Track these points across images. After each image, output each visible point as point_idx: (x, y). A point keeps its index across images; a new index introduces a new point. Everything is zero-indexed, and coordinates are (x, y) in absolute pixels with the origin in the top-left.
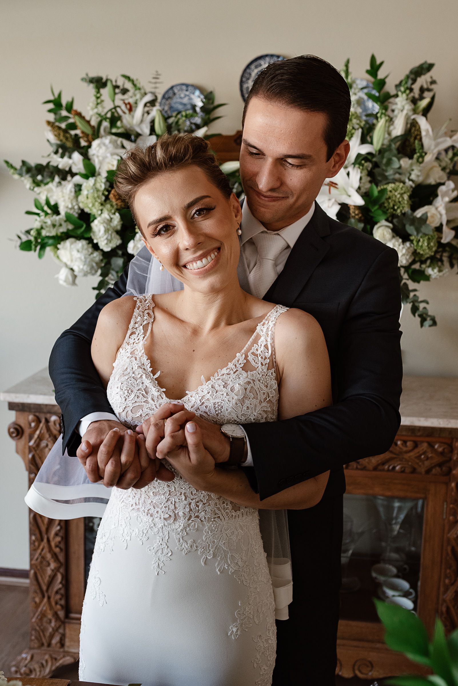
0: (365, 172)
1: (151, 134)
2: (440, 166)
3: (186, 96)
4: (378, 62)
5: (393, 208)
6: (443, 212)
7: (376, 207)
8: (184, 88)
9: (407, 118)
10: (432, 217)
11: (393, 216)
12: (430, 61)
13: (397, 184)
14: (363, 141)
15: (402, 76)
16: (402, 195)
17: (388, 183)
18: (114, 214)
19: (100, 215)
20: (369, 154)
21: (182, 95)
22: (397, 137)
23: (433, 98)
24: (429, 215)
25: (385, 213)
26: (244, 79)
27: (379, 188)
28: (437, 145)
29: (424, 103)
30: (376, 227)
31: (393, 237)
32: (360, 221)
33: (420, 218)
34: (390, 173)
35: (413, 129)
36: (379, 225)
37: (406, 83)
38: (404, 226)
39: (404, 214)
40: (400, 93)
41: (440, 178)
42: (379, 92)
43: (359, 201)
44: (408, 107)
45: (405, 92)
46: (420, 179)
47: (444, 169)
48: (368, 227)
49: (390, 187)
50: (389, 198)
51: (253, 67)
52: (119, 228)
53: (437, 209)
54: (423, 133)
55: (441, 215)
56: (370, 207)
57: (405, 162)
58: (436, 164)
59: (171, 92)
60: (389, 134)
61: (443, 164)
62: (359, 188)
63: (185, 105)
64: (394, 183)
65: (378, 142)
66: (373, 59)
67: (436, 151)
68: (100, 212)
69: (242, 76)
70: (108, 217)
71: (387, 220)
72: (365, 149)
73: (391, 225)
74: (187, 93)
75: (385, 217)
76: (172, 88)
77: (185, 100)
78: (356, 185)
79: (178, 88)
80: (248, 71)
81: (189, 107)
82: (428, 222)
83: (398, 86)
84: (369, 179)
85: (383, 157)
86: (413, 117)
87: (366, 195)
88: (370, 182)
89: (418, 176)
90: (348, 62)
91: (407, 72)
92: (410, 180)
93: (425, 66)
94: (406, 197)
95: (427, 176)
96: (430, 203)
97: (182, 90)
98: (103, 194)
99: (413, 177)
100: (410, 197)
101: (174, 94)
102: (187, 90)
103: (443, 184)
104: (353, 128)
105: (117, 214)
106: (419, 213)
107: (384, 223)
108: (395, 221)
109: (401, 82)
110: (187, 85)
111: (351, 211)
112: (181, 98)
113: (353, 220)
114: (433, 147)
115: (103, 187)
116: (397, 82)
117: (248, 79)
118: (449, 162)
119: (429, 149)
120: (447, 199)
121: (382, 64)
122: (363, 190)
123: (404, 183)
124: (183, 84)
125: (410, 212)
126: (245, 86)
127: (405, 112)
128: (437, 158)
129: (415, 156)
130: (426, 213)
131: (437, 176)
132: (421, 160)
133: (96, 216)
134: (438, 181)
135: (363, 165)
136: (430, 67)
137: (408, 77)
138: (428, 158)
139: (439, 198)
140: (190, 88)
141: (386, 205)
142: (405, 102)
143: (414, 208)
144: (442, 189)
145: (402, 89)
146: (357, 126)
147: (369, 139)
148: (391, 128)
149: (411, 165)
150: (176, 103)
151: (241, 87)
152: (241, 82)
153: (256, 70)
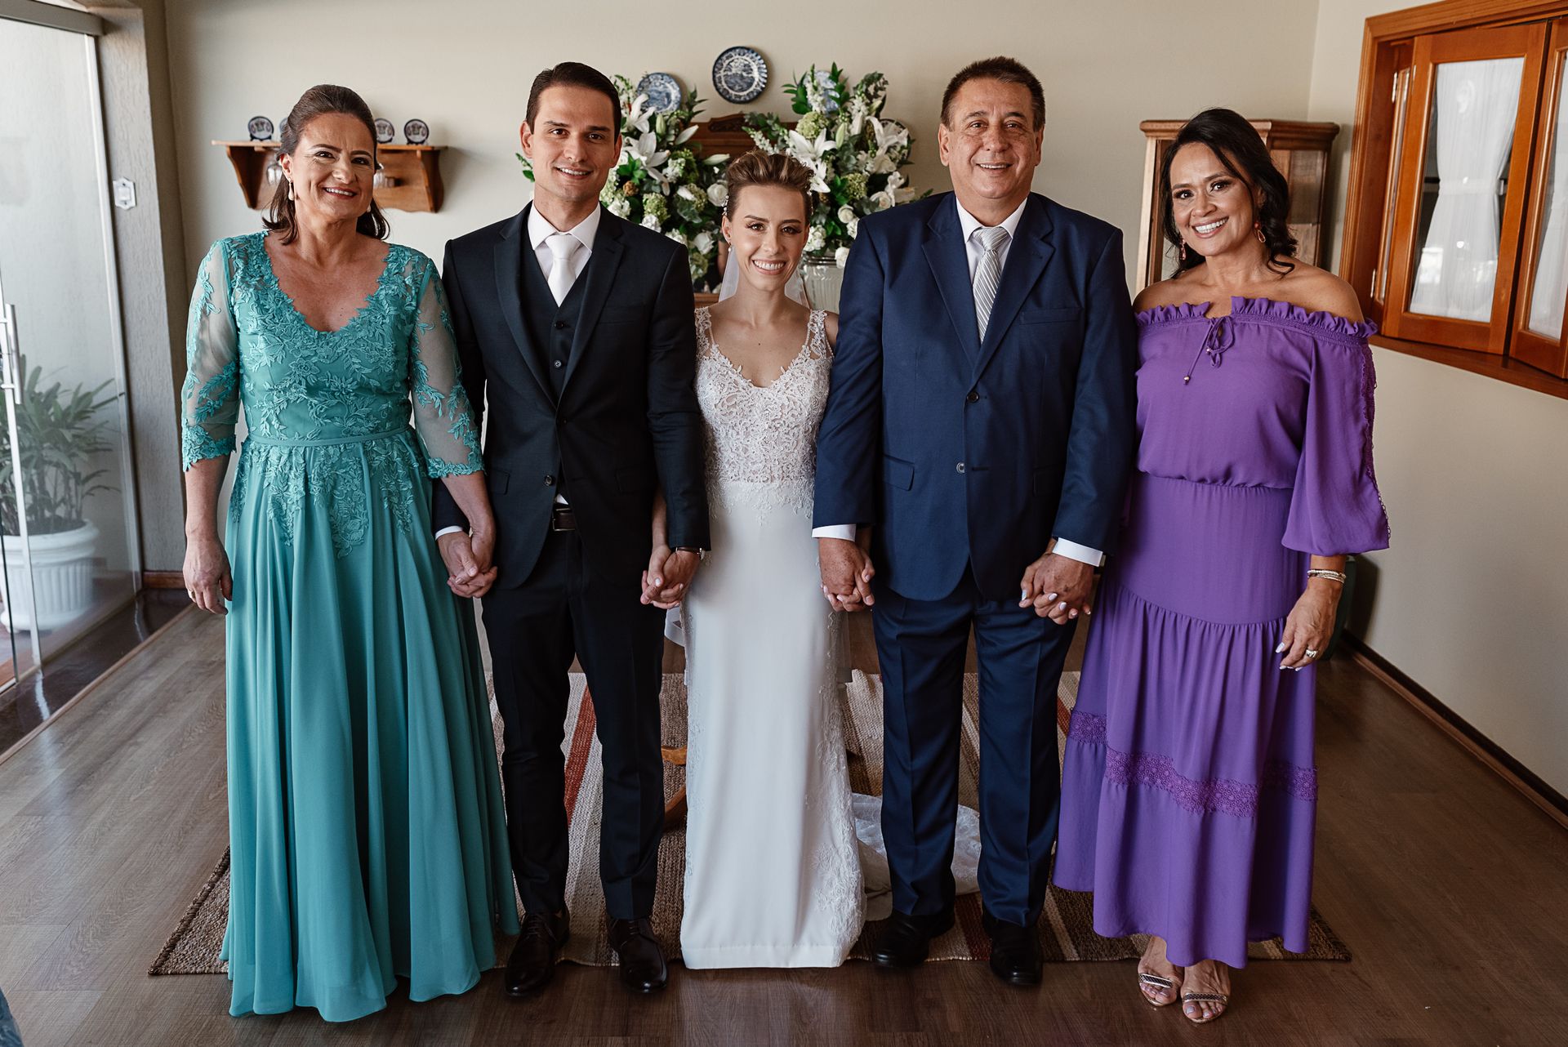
0: (830, 165)
1: (650, 131)
2: (891, 158)
3: (661, 84)
4: (839, 70)
5: (853, 194)
6: (893, 197)
7: (840, 194)
8: (660, 77)
9: (863, 117)
10: (884, 201)
11: (854, 200)
12: (879, 72)
13: (856, 174)
14: (828, 137)
15: (859, 81)
16: (859, 183)
17: (848, 174)
18: (624, 202)
19: (611, 203)
20: (833, 150)
21: (658, 84)
22: (854, 136)
23: (884, 100)
24: (881, 199)
25: (847, 198)
26: (716, 70)
27: (842, 178)
28: (887, 141)
29: (877, 103)
30: (840, 210)
31: (854, 217)
32: (827, 204)
33: (874, 202)
34: (850, 166)
35: (868, 127)
36: (842, 208)
37: (862, 87)
38: (862, 209)
39: (862, 199)
40: (856, 96)
41: (890, 168)
42: (840, 94)
43: (827, 190)
44: (864, 108)
45: (860, 95)
46: (874, 170)
47: (893, 160)
48: (834, 210)
49: (850, 176)
50: (850, 186)
51: (724, 58)
52: (628, 213)
53: (887, 194)
54: (876, 132)
55: (891, 199)
56: (835, 194)
57: (862, 156)
58: (887, 157)
59: (647, 80)
60: (849, 131)
61: (893, 156)
62: (826, 177)
63: (660, 93)
64: (853, 173)
65: (839, 141)
66: (834, 65)
67: (886, 147)
68: (611, 200)
69: (715, 67)
70: (619, 204)
71: (849, 204)
72: (829, 146)
73: (851, 208)
74: (663, 82)
75: (847, 201)
76: (648, 76)
77: (661, 89)
78: (824, 175)
79: (654, 77)
80: (720, 61)
81: (664, 94)
82: (880, 205)
83: (856, 88)
84: (833, 170)
85: (843, 155)
86: (867, 118)
87: (831, 184)
88: (835, 172)
89: (872, 168)
90: (813, 67)
91: (863, 78)
92: (866, 171)
93: (876, 76)
94: (863, 185)
95: (880, 167)
96: (882, 189)
97: (657, 79)
98: (615, 185)
99: (868, 168)
100: (867, 185)
101: (650, 83)
102: (662, 79)
103: (891, 173)
104: (820, 128)
105: (627, 202)
106: (873, 198)
107: (846, 206)
108: (855, 204)
109: (858, 86)
110: (662, 75)
111: (820, 197)
112: (656, 86)
113: (822, 205)
114: (884, 143)
115: (615, 179)
116: (855, 86)
117: (720, 69)
118: (898, 154)
119: (881, 143)
120: (894, 187)
121: (841, 71)
122: (829, 179)
123: (861, 173)
124: (658, 74)
125: (866, 197)
126: (717, 76)
127: (861, 114)
128: (888, 151)
129: (870, 152)
130: (878, 199)
131: (887, 167)
132: (873, 155)
133: (608, 203)
134: (889, 171)
135: (828, 159)
136: (880, 75)
137: (863, 82)
138: (880, 152)
139: (889, 185)
140: (665, 77)
141: (848, 191)
142: (861, 104)
143: (869, 194)
144: (891, 178)
145: (859, 93)
146: (822, 126)
147: (832, 135)
148: (850, 127)
149: (867, 158)
150: (652, 91)
151: (714, 77)
152: (714, 72)
153: (727, 62)
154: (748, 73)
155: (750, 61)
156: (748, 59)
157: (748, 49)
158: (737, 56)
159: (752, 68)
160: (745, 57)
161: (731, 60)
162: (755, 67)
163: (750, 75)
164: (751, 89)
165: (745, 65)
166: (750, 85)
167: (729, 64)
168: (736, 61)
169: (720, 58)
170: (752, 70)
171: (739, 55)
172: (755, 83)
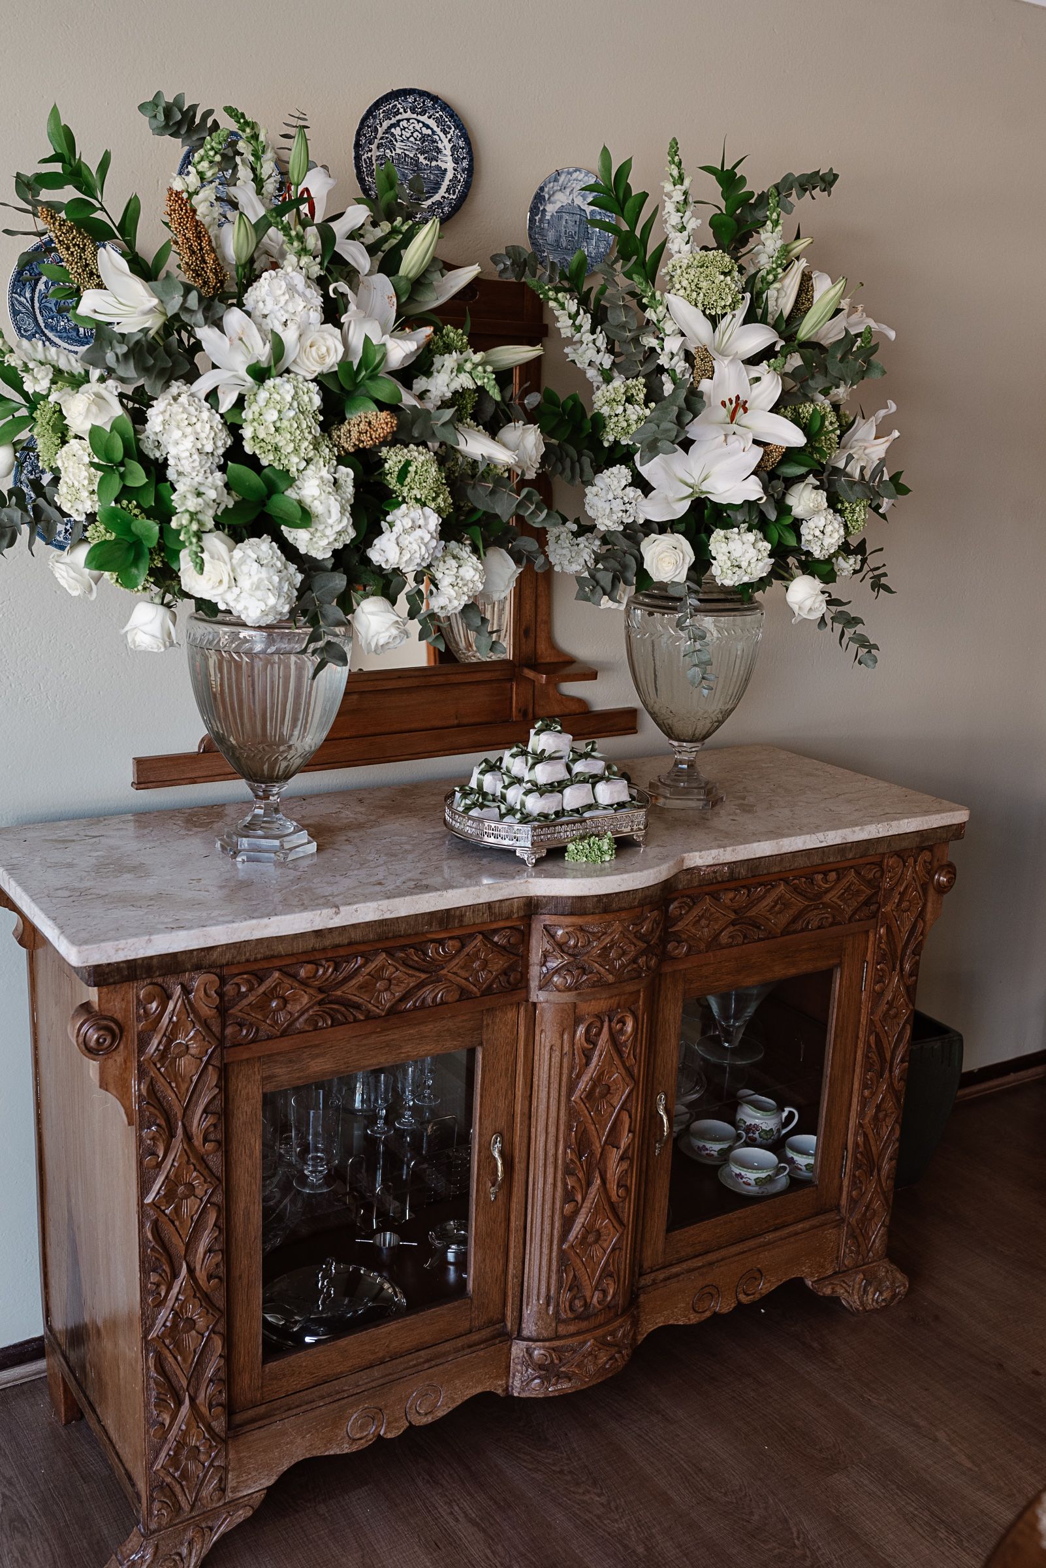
19: (303, 471)
26: (363, 140)
37: (778, 203)
43: (796, 438)
69: (361, 131)
73: (819, 483)
90: (676, 145)
98: (317, 421)
108: (825, 475)
115: (317, 402)
117: (371, 141)
126: (365, 156)
127: (803, 263)
137: (778, 191)
151: (358, 158)
152: (357, 145)
153: (386, 124)
154: (431, 160)
155: (438, 130)
156: (432, 123)
157: (435, 99)
158: (409, 115)
159: (440, 145)
160: (424, 118)
161: (394, 121)
162: (445, 145)
163: (434, 163)
164: (437, 197)
165: (424, 138)
166: (436, 187)
167: (387, 131)
168: (404, 123)
169: (370, 113)
170: (439, 151)
171: (413, 111)
172: (446, 184)
